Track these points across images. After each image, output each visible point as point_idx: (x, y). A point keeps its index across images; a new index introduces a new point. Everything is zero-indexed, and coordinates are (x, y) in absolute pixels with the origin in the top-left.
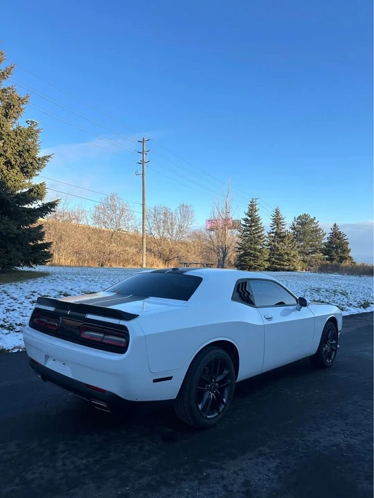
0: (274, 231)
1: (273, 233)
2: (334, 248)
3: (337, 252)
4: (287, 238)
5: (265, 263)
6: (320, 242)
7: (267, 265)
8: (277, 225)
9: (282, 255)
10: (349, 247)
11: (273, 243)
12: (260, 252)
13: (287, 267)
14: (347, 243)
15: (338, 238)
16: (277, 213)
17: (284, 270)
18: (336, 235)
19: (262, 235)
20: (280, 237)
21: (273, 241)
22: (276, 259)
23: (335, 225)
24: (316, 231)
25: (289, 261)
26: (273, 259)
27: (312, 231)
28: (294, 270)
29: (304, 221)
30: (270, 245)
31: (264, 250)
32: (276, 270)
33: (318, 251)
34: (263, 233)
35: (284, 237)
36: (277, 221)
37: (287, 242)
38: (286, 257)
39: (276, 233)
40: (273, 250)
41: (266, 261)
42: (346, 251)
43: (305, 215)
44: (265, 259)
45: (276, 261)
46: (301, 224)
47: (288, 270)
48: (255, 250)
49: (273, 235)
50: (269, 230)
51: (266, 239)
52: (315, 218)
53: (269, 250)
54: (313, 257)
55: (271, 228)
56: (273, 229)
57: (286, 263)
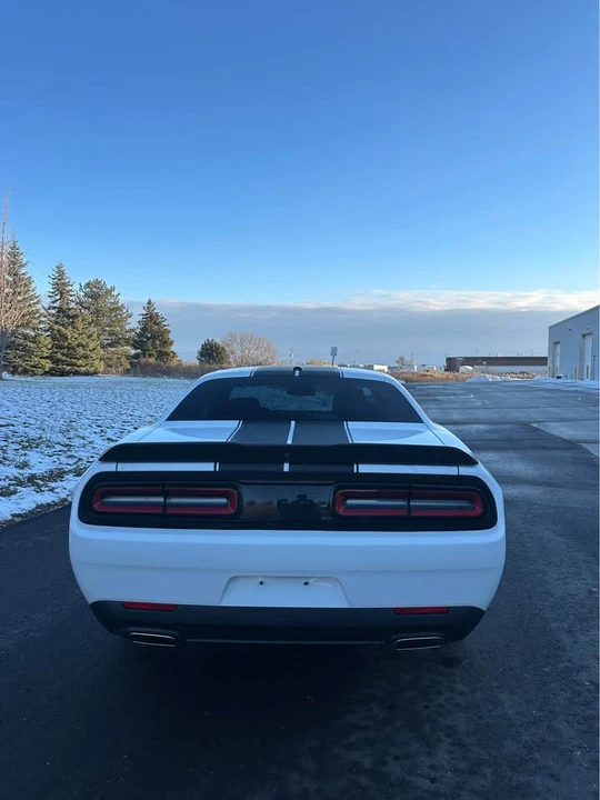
0: (56, 305)
1: (54, 308)
2: (149, 339)
3: (153, 343)
4: (80, 319)
5: (43, 362)
6: (122, 327)
7: (48, 365)
8: (62, 294)
9: (73, 348)
10: (171, 337)
11: (56, 327)
12: (34, 342)
13: (83, 369)
14: (169, 332)
15: (156, 324)
16: (61, 273)
17: (77, 373)
18: (152, 322)
19: (37, 311)
20: (69, 317)
21: (56, 323)
22: (63, 355)
23: (149, 303)
24: (117, 309)
25: (86, 357)
26: (59, 356)
27: (111, 310)
28: (95, 373)
29: (96, 292)
30: (51, 329)
31: (42, 339)
32: (63, 374)
33: (122, 342)
34: (39, 306)
35: (75, 316)
36: (60, 287)
37: (80, 325)
38: (81, 351)
39: (60, 309)
40: (58, 339)
41: (47, 358)
42: (167, 343)
43: (98, 282)
44: (45, 355)
45: (64, 358)
46: (91, 297)
47: (87, 374)
48: (25, 337)
49: (54, 312)
50: (46, 302)
51: (43, 319)
52: (113, 289)
53: (49, 339)
54: (113, 353)
55: (50, 300)
56: (53, 302)
57: (80, 362)
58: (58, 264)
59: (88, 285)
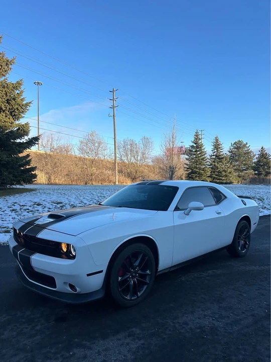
0: (215, 154)
1: (214, 155)
2: (262, 165)
3: (264, 168)
6: (251, 161)
7: (209, 180)
8: (217, 149)
9: (221, 172)
11: (213, 163)
12: (203, 170)
13: (225, 181)
15: (265, 158)
16: (217, 140)
17: (222, 183)
18: (263, 155)
19: (205, 158)
20: (219, 159)
21: (214, 162)
22: (216, 175)
23: (262, 148)
24: (248, 153)
25: (227, 176)
26: (214, 176)
27: (245, 153)
28: (231, 183)
29: (239, 146)
30: (211, 165)
31: (206, 169)
33: (250, 168)
34: (206, 156)
35: (223, 158)
36: (217, 146)
37: (225, 162)
38: (224, 173)
39: (216, 156)
40: (214, 169)
41: (208, 177)
43: (239, 141)
44: (208, 176)
45: (216, 177)
46: (237, 148)
47: (226, 183)
48: (200, 169)
49: (214, 157)
51: (208, 160)
52: (247, 143)
53: (210, 169)
54: (246, 173)
55: (212, 152)
56: (214, 153)
57: (224, 178)
58: (216, 136)
59: (235, 143)
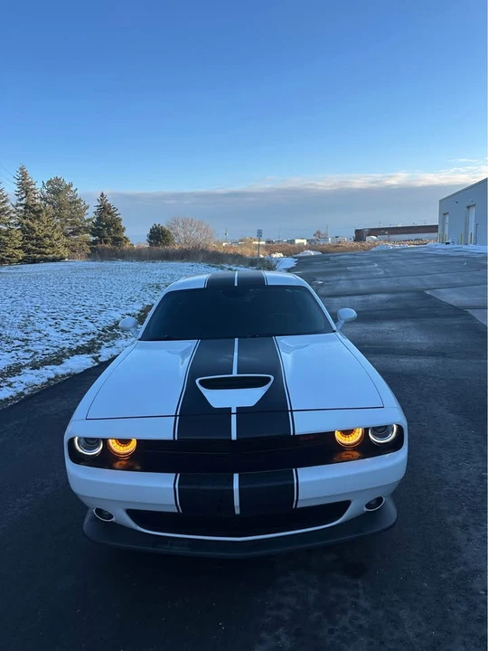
0: (23, 202)
1: (21, 205)
2: (104, 227)
3: (108, 231)
4: (44, 213)
5: (17, 252)
6: (81, 218)
7: (21, 254)
8: (27, 192)
9: (41, 239)
10: (123, 224)
11: (24, 221)
12: (7, 236)
13: (51, 256)
14: (120, 220)
15: (109, 213)
16: (24, 174)
17: (46, 260)
18: (104, 209)
19: (7, 209)
20: (34, 212)
21: (25, 218)
22: (33, 245)
23: (102, 195)
24: (75, 202)
25: (53, 246)
26: (30, 246)
27: (70, 203)
28: (61, 259)
29: (57, 188)
30: (20, 223)
31: (13, 232)
32: (34, 261)
33: (82, 230)
34: (8, 204)
35: (41, 211)
36: (25, 187)
37: (44, 217)
38: (48, 241)
39: (26, 206)
40: (27, 232)
41: (19, 248)
42: (119, 230)
43: (57, 179)
44: (17, 246)
45: (34, 248)
46: (53, 193)
47: (54, 260)
49: (21, 208)
50: (13, 200)
51: (13, 215)
52: (71, 185)
53: (20, 233)
54: (76, 240)
55: (17, 198)
56: (20, 200)
57: (48, 251)
58: (20, 166)
59: (49, 182)
